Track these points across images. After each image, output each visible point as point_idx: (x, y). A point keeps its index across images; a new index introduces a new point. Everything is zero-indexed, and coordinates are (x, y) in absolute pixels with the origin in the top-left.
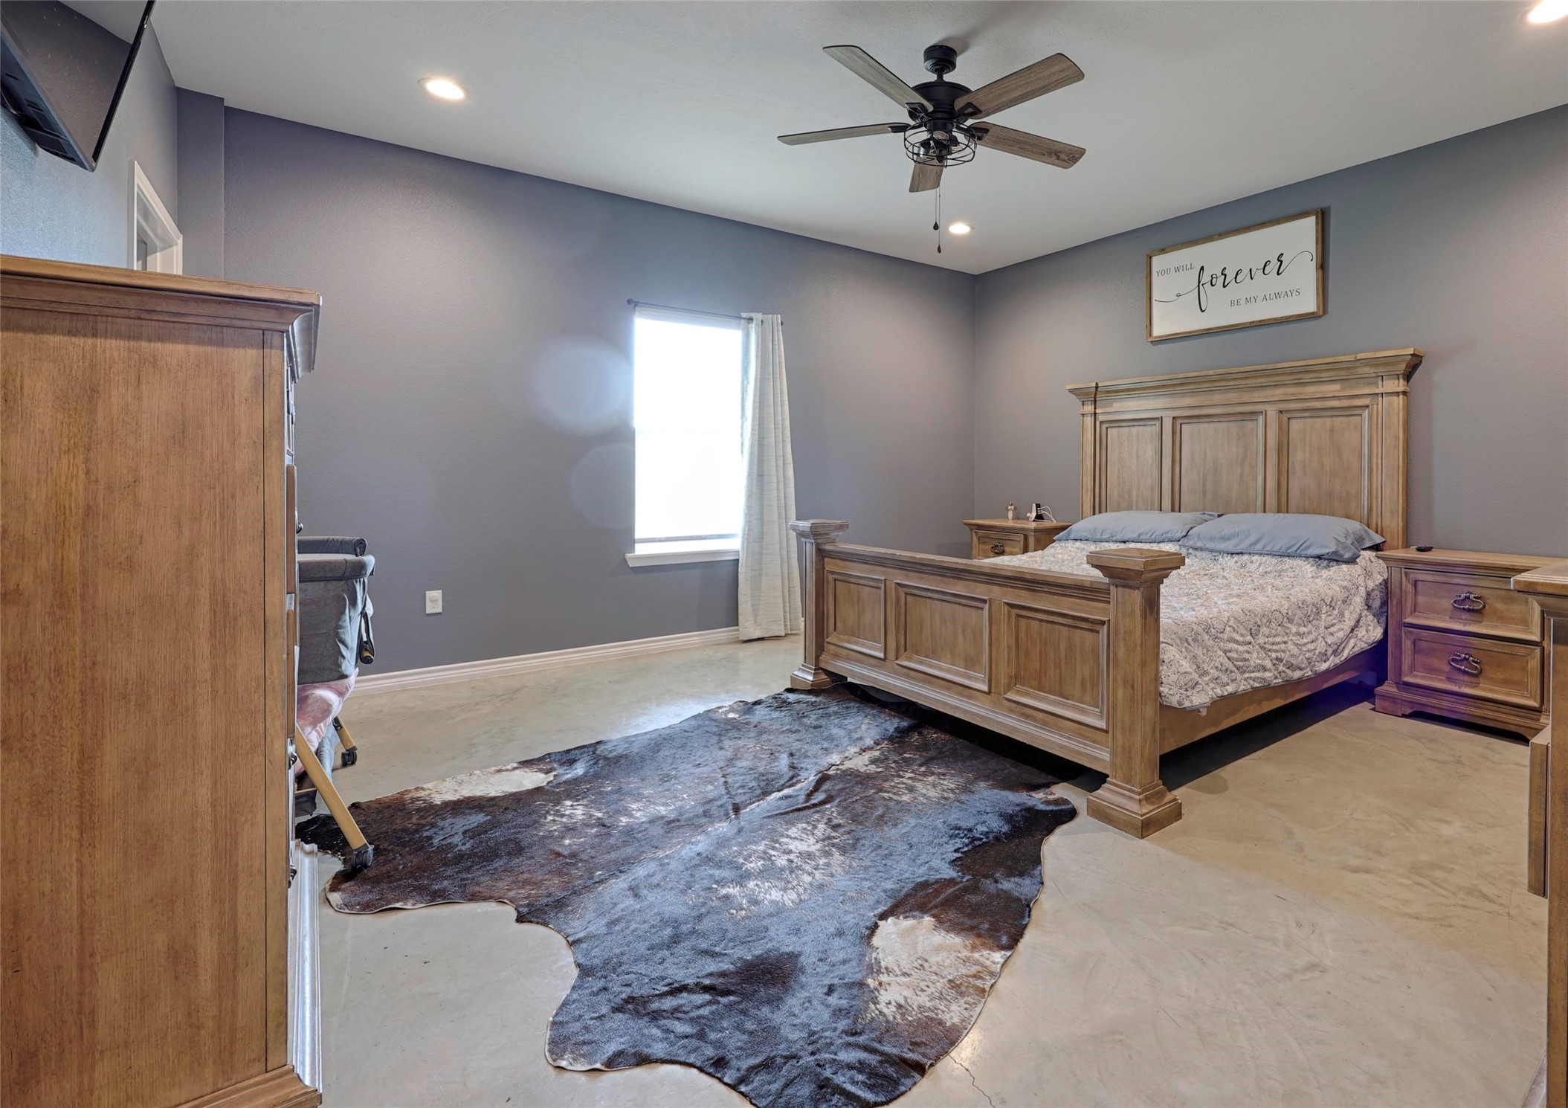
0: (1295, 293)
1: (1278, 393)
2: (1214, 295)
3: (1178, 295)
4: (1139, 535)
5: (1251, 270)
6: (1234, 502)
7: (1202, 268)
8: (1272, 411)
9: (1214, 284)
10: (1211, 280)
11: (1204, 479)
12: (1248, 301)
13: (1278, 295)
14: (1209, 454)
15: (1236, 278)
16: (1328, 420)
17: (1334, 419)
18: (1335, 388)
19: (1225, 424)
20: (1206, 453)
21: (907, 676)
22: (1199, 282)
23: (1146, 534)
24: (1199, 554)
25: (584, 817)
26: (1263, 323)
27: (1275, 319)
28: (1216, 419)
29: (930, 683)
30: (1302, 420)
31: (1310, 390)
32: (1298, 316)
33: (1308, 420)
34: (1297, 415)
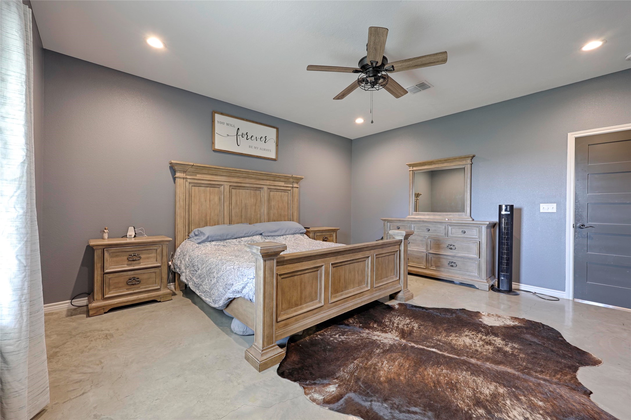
0: (269, 151)
1: (268, 182)
2: (242, 140)
3: (228, 135)
4: (245, 234)
5: (256, 137)
6: (253, 219)
7: (238, 129)
8: (265, 188)
9: (243, 137)
10: (242, 135)
11: (241, 211)
12: (255, 148)
13: (264, 150)
14: (243, 201)
15: (251, 138)
16: (280, 193)
17: (282, 193)
18: (282, 184)
19: (249, 191)
20: (242, 201)
21: (336, 305)
22: (237, 134)
23: (248, 233)
24: (268, 238)
25: (516, 408)
26: (261, 157)
27: (264, 157)
28: (247, 189)
29: (347, 301)
30: (273, 192)
31: (277, 183)
32: (271, 158)
33: (275, 192)
34: (273, 190)
